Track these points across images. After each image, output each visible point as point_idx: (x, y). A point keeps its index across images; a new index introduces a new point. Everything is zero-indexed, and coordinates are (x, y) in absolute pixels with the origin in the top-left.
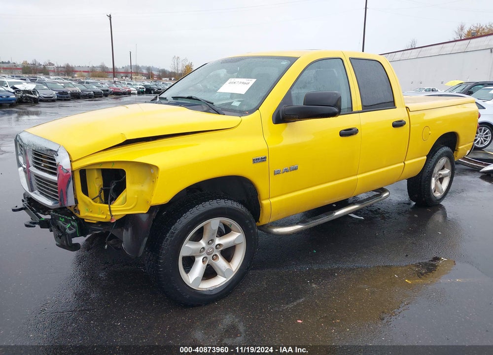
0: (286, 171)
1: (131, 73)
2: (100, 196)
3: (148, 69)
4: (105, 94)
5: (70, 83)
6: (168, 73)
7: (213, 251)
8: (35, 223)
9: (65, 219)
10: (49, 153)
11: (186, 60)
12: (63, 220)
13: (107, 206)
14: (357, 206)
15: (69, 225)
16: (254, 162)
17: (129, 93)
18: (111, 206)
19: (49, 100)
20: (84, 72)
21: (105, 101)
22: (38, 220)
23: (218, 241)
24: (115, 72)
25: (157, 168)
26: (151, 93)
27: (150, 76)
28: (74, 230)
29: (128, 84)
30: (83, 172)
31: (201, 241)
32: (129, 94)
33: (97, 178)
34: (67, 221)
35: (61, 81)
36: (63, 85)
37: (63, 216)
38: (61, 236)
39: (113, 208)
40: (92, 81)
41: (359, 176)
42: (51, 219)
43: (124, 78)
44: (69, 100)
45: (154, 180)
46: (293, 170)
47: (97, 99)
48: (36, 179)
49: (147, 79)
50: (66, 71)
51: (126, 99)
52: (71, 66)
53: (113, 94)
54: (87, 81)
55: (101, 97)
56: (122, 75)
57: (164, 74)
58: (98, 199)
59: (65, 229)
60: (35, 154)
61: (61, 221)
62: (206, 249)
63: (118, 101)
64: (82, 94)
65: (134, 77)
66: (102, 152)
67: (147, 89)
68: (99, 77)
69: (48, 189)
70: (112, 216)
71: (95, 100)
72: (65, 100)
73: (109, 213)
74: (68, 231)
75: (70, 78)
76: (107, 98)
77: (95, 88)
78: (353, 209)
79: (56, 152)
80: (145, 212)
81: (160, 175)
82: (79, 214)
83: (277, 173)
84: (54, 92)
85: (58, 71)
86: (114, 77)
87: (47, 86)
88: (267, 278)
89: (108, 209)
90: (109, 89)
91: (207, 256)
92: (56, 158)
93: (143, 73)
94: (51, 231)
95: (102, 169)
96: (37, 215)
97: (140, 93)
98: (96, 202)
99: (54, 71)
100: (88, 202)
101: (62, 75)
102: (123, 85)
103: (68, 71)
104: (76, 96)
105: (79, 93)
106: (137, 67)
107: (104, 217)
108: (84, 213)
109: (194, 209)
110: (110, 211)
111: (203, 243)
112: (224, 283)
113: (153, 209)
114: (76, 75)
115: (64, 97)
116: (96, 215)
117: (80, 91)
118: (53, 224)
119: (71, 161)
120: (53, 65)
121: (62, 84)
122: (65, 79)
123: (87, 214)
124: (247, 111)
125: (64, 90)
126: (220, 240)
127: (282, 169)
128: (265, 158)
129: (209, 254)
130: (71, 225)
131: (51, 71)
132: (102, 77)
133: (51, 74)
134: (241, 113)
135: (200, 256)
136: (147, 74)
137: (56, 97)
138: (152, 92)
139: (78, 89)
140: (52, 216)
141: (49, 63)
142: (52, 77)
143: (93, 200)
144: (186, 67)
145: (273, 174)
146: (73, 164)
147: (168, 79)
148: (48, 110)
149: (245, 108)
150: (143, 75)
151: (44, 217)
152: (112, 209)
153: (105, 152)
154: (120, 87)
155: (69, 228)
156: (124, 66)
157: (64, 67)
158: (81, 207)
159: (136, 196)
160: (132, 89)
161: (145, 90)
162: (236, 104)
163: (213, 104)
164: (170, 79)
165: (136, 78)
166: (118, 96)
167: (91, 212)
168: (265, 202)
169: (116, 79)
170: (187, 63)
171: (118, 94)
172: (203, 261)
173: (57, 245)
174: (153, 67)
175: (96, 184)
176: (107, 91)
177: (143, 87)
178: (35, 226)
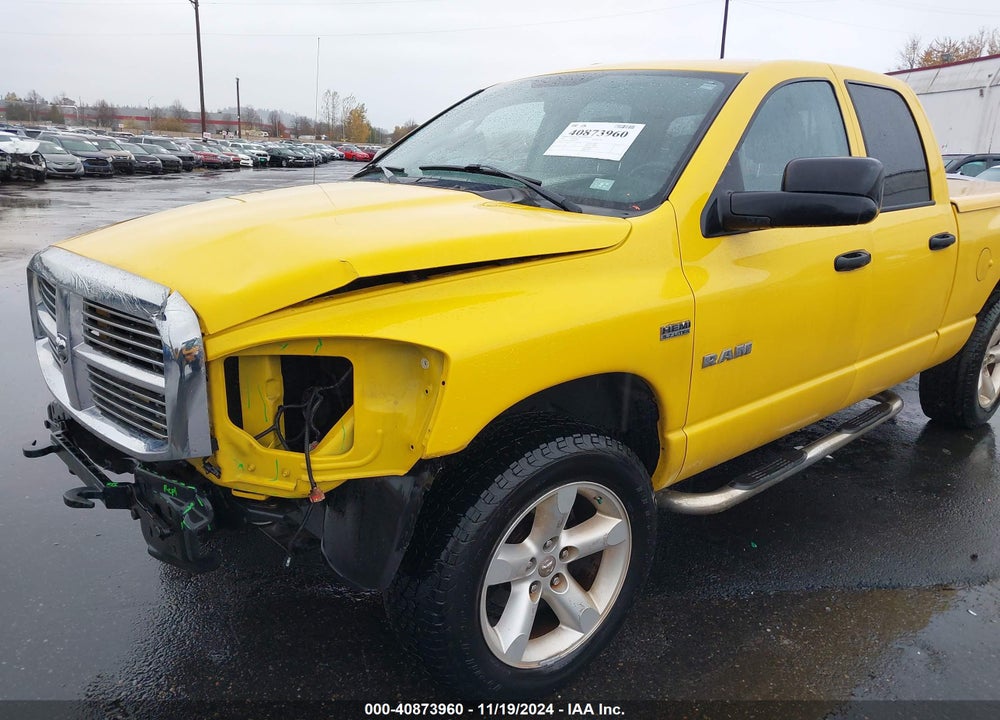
0: (728, 356)
1: (240, 123)
2: (275, 429)
3: (274, 116)
4: (187, 165)
5: (112, 140)
6: (313, 126)
7: (554, 565)
8: (92, 496)
9: (179, 488)
10: (137, 311)
11: (351, 98)
12: (174, 491)
13: (301, 456)
14: (848, 435)
15: (190, 506)
16: (665, 337)
17: (236, 165)
18: (312, 458)
19: (67, 175)
20: (138, 118)
21: (185, 178)
22: (99, 487)
23: (567, 539)
24: (204, 121)
25: (441, 355)
26: (282, 166)
27: (275, 130)
28: (206, 520)
29: (232, 146)
30: (232, 364)
31: (528, 542)
32: (235, 167)
33: (268, 381)
34: (185, 496)
35: (92, 136)
36: (96, 144)
37: (174, 482)
38: (169, 535)
39: (320, 462)
40: (156, 138)
41: (858, 366)
42: (137, 484)
43: (224, 133)
44: (110, 177)
45: (430, 388)
46: (742, 355)
47: (169, 176)
48: (91, 375)
49: (270, 136)
50: (100, 117)
51: (228, 176)
52: (109, 105)
53: (203, 166)
54: (147, 137)
55: (178, 172)
56: (219, 127)
57: (303, 128)
58: (271, 437)
59: (180, 518)
60: (92, 310)
61: (167, 493)
62: (538, 562)
63: (212, 181)
64: (137, 165)
65: (243, 132)
66: (289, 311)
67: (272, 157)
68: (168, 130)
69: (129, 406)
70: (313, 484)
71: (166, 179)
72: (102, 177)
73: (306, 477)
74: (186, 522)
75: (109, 130)
76: (191, 175)
77: (165, 153)
78: (840, 443)
79: (159, 308)
80: (402, 472)
81: (453, 375)
82: (219, 477)
83: (708, 362)
84: (79, 159)
85: (82, 117)
86: (204, 130)
87: (63, 147)
88: (664, 622)
89: (304, 465)
90: (193, 155)
91: (539, 578)
92: (159, 324)
93: (262, 125)
94: (136, 516)
95: (282, 357)
96: (96, 471)
97: (259, 164)
98: (265, 445)
99: (73, 116)
100: (245, 448)
101: (91, 123)
102: (224, 148)
103: (105, 117)
104: (125, 169)
105: (131, 163)
106: (251, 113)
107: (290, 486)
108: (232, 475)
109: (523, 462)
110: (310, 471)
111: (530, 545)
112: (578, 645)
113: (422, 465)
114: (121, 126)
115: (99, 170)
116: (267, 482)
117: (133, 158)
118: (141, 497)
119: (203, 335)
120: (72, 103)
121: (93, 142)
122: (99, 132)
123: (241, 477)
124: (636, 204)
125: (100, 154)
126: (570, 535)
127: (719, 352)
128: (688, 325)
129: (543, 573)
130: (197, 505)
131: (69, 116)
132: (176, 130)
133: (67, 122)
134: (622, 208)
135: (524, 579)
136: (269, 126)
137: (83, 169)
138: (284, 163)
139: (129, 152)
140: (136, 477)
141: (64, 99)
142: (70, 129)
143: (257, 438)
144: (351, 113)
145: (700, 366)
146: (210, 343)
147: (313, 137)
148: (67, 197)
149: (627, 196)
150: (261, 127)
151: (115, 478)
152: (313, 466)
153: (296, 310)
154: (216, 152)
155: (191, 512)
156: (222, 109)
157: (95, 109)
158: (226, 459)
159: (380, 431)
160: (241, 156)
161: (268, 159)
162: (603, 185)
163: (539, 184)
164: (319, 138)
165: (247, 134)
166: (214, 172)
167: (253, 471)
168: (674, 437)
169: (207, 135)
170: (354, 106)
171: (213, 166)
172: (530, 592)
173: (150, 552)
174: (281, 112)
175: (265, 396)
176: (191, 158)
177: (265, 152)
178: (93, 505)
